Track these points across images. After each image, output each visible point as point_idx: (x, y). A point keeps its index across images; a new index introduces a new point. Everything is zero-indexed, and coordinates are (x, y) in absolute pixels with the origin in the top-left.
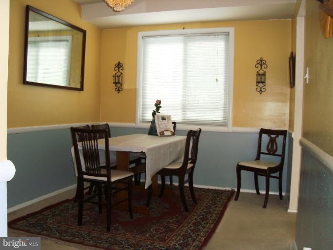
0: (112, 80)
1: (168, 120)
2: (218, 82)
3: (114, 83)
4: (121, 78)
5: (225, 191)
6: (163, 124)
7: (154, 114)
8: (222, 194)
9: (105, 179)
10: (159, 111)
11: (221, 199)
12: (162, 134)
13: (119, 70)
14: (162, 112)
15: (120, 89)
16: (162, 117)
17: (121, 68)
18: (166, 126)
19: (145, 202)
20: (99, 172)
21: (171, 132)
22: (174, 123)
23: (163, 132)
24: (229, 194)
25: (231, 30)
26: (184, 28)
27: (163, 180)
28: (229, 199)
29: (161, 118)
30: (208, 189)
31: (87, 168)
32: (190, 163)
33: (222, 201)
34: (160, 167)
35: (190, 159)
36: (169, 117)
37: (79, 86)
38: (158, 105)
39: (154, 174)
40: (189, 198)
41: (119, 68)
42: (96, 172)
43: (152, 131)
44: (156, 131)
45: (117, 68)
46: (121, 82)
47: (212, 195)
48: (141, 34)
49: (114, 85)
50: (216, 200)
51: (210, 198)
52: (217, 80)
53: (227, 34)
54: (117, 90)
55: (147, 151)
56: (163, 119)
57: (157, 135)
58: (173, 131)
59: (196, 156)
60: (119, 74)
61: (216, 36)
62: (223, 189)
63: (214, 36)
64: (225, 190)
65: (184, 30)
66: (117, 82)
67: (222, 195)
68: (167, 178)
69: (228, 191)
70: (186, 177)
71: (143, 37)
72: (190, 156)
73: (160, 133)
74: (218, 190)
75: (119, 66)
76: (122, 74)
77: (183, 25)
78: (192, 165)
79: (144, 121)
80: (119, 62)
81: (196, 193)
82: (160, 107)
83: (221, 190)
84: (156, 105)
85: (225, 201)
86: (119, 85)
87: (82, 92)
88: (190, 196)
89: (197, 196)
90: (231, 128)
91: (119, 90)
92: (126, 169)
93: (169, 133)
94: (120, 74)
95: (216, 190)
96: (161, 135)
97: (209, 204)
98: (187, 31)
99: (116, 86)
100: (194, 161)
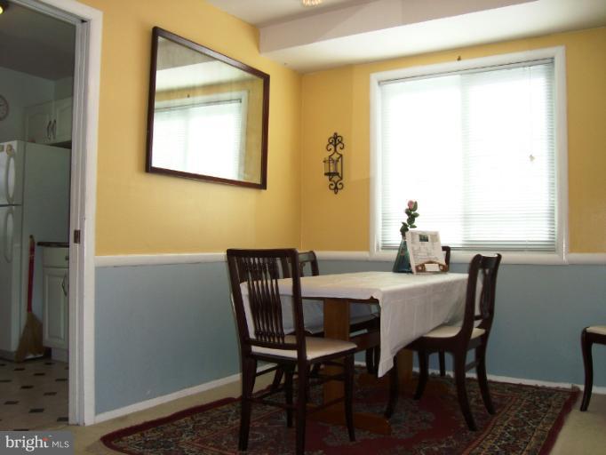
0: (322, 169)
1: (433, 241)
2: (534, 161)
3: (326, 174)
4: (339, 164)
5: (557, 390)
6: (423, 250)
7: (404, 230)
8: (550, 395)
9: (293, 354)
10: (414, 224)
11: (549, 406)
12: (421, 269)
13: (335, 150)
14: (421, 225)
15: (339, 186)
16: (420, 236)
17: (340, 145)
18: (428, 254)
19: (385, 409)
20: (281, 341)
21: (440, 265)
22: (447, 249)
23: (423, 266)
24: (568, 397)
25: (558, 52)
26: (459, 59)
27: (424, 365)
28: (567, 408)
29: (417, 238)
30: (520, 386)
31: (257, 333)
32: (479, 327)
33: (551, 410)
34: (414, 333)
35: (477, 318)
36: (435, 236)
37: (257, 181)
38: (412, 213)
39: (402, 347)
40: (477, 401)
41: (335, 146)
42: (276, 341)
43: (402, 265)
44: (410, 266)
45: (332, 147)
46: (339, 171)
47: (528, 398)
48: (375, 77)
49: (327, 177)
50: (538, 407)
51: (524, 403)
52: (532, 158)
53: (550, 61)
54: (333, 187)
55: (383, 298)
56: (424, 239)
57: (411, 272)
58: (444, 263)
59: (491, 312)
60: (335, 157)
61: (527, 68)
62: (553, 385)
63: (522, 69)
64: (558, 388)
65: (460, 62)
66: (332, 171)
67: (550, 398)
68: (434, 358)
69: (564, 391)
70: (471, 356)
71: (379, 83)
72: (477, 312)
73: (417, 267)
74: (543, 388)
75: (336, 140)
76: (341, 156)
77: (459, 52)
78: (482, 331)
79: (386, 248)
80: (336, 134)
81: (492, 392)
82: (417, 215)
83: (549, 389)
84: (408, 212)
85: (559, 411)
86: (336, 178)
87: (263, 191)
88: (481, 397)
89: (495, 399)
90: (564, 256)
91: (336, 188)
92: (343, 338)
93: (435, 268)
94: (338, 156)
95: (537, 387)
96: (418, 271)
97: (522, 417)
98: (465, 63)
99: (330, 180)
100: (487, 324)
